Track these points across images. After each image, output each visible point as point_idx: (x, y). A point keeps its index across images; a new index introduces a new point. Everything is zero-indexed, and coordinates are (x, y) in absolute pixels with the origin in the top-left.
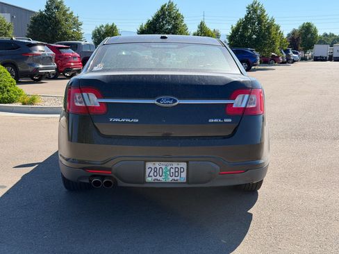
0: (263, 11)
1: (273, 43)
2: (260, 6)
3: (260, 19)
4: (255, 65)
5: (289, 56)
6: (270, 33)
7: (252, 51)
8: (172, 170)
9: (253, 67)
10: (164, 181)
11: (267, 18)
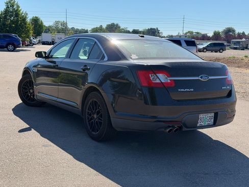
0: (18, 7)
1: (28, 31)
2: (16, 3)
3: (17, 13)
4: (19, 47)
5: (31, 40)
6: (25, 24)
7: (16, 36)
8: (208, 118)
9: (18, 49)
10: (204, 125)
11: (21, 12)
